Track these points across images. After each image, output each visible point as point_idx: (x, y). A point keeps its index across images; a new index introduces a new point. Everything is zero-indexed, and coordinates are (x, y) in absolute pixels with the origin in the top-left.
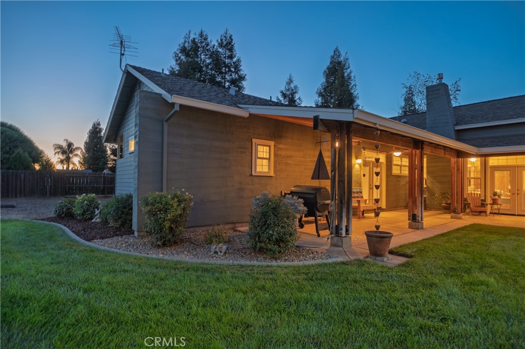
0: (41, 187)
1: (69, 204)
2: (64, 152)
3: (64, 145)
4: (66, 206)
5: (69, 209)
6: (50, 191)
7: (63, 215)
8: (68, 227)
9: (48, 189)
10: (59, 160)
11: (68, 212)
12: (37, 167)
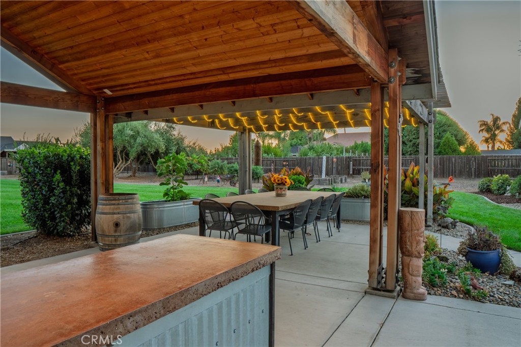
0: (467, 170)
1: (489, 182)
2: (488, 130)
3: (490, 121)
4: (486, 183)
5: (489, 186)
6: (475, 173)
7: (484, 190)
8: (487, 197)
9: (473, 171)
10: (484, 138)
11: (488, 189)
12: (462, 149)
